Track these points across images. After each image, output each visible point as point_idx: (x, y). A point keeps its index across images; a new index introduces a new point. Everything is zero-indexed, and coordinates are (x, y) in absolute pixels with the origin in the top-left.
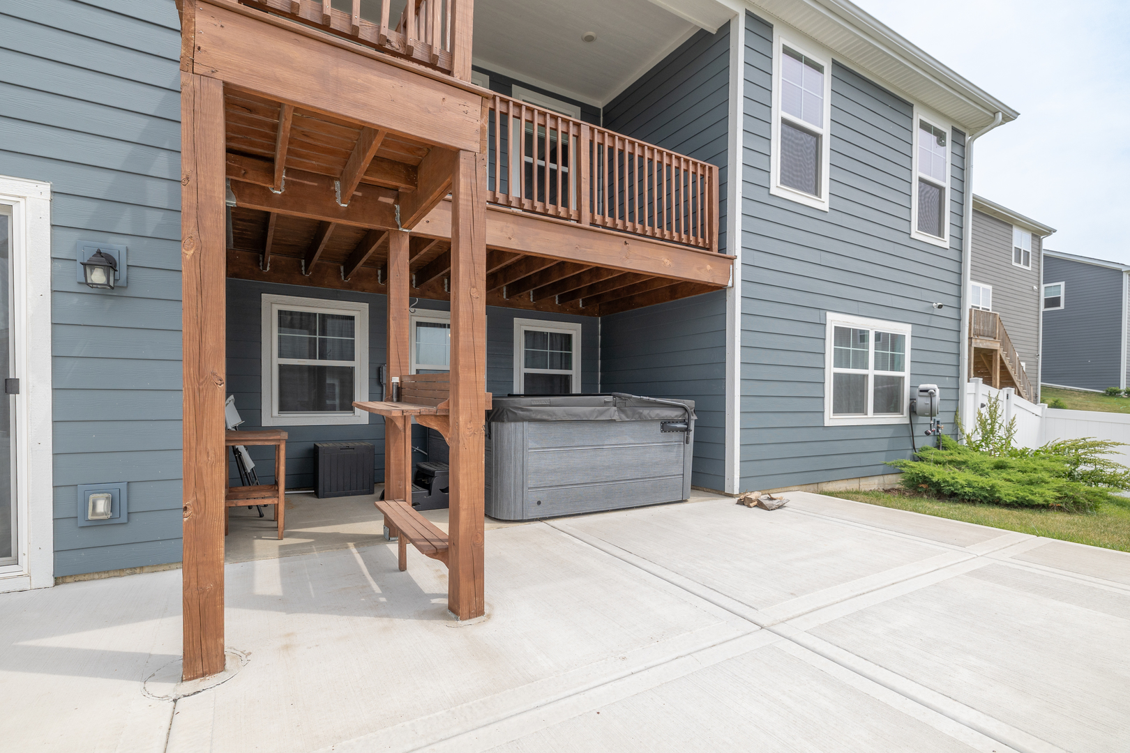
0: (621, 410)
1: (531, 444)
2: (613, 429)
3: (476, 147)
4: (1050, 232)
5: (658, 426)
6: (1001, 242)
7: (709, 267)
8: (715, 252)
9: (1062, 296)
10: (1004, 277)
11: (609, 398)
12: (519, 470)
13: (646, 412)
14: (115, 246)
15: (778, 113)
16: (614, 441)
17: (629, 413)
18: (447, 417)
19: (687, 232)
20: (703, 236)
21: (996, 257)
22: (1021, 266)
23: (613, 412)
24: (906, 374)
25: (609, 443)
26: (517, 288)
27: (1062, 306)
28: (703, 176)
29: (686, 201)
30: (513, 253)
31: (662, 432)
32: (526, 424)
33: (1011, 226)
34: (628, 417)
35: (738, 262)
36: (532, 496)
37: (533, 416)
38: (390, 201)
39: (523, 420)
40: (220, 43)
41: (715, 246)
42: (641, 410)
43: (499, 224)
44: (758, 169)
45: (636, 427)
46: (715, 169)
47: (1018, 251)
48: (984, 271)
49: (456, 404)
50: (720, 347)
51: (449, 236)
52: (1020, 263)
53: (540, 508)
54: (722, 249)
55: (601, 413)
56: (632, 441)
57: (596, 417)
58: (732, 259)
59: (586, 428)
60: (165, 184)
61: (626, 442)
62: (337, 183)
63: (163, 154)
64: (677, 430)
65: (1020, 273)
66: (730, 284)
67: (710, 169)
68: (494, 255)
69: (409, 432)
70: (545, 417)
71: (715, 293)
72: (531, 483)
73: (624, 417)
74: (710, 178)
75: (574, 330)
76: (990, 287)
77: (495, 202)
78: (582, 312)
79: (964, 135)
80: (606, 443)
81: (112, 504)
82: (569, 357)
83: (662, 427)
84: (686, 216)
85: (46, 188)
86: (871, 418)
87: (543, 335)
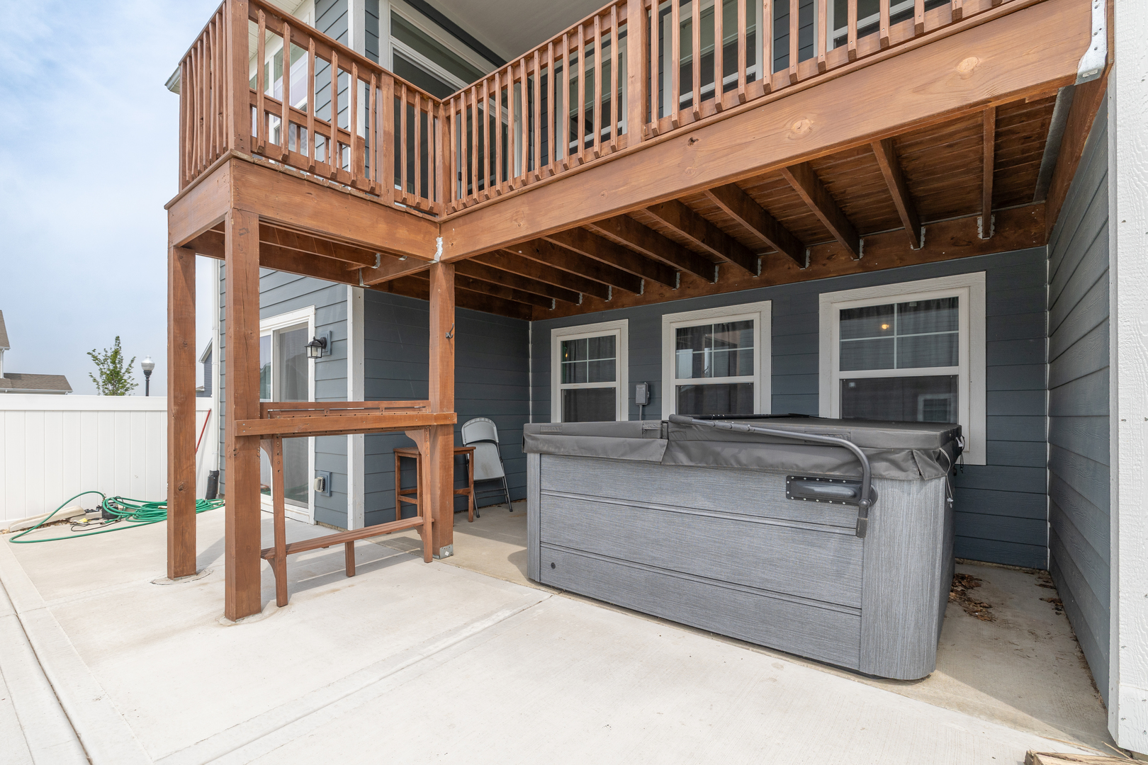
1: (545, 484)
5: (781, 485)
12: (532, 516)
16: (669, 499)
25: (659, 501)
31: (788, 497)
32: (538, 456)
34: (690, 457)
36: (545, 554)
37: (541, 446)
39: (533, 451)
42: (718, 448)
45: (720, 479)
53: (554, 573)
55: (634, 449)
56: (712, 507)
57: (623, 455)
61: (696, 505)
72: (544, 538)
73: (680, 458)
80: (654, 500)
83: (789, 488)
85: (314, 308)
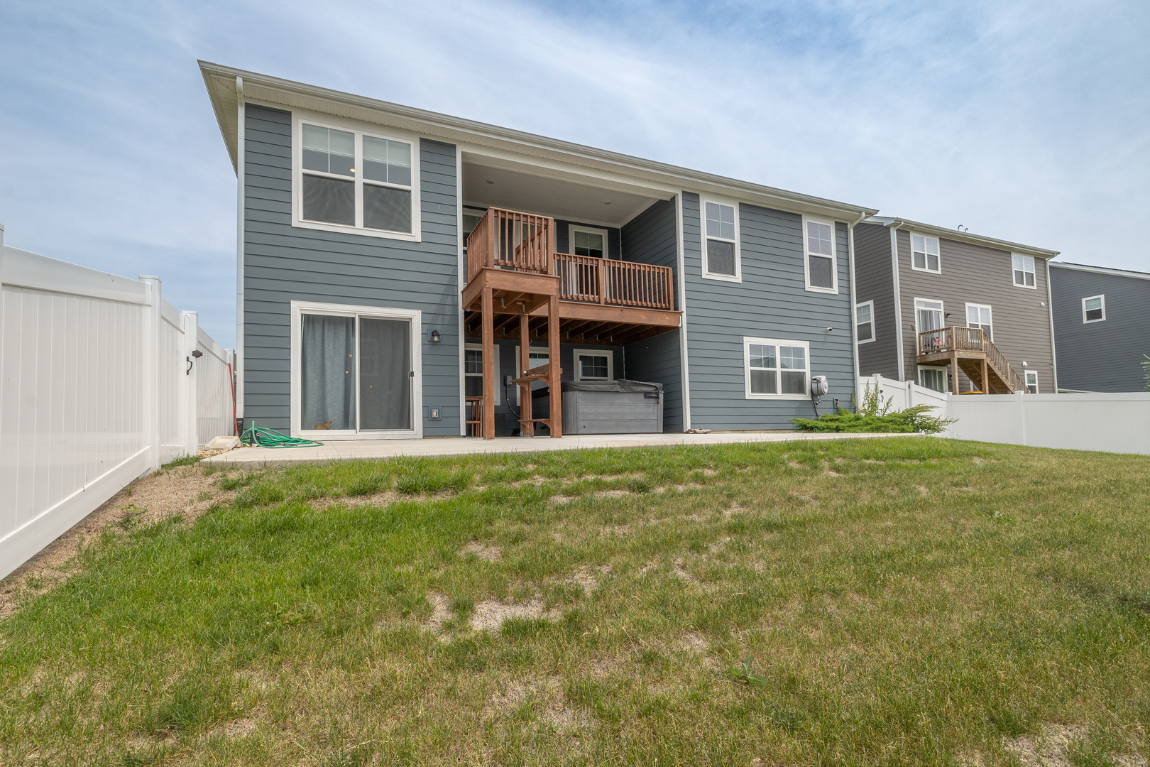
0: (622, 387)
1: (580, 401)
2: (619, 396)
3: (555, 294)
4: (1054, 254)
5: (642, 396)
6: (999, 268)
7: (667, 318)
8: (672, 310)
9: (1103, 307)
10: (1006, 297)
11: (616, 381)
12: (575, 412)
13: (635, 388)
14: (438, 328)
15: (705, 236)
16: (619, 401)
17: (627, 388)
18: (548, 377)
19: (655, 302)
20: (665, 302)
21: (994, 281)
22: (1025, 286)
23: (618, 388)
24: (807, 370)
26: (573, 334)
27: (1104, 318)
28: (663, 274)
29: (654, 286)
30: (569, 319)
31: (645, 399)
32: (577, 392)
33: (1010, 253)
34: (627, 390)
35: (684, 315)
36: (581, 424)
37: (580, 388)
38: (521, 303)
39: (576, 390)
40: (491, 279)
41: (672, 307)
42: (632, 387)
43: (564, 308)
44: (694, 267)
45: (631, 395)
46: (670, 269)
47: (1020, 274)
48: (982, 293)
49: (551, 372)
50: (678, 358)
51: (547, 315)
52: (1023, 284)
53: (585, 429)
54: (676, 308)
55: (612, 388)
56: (629, 402)
57: (610, 390)
58: (681, 313)
59: (606, 395)
60: (450, 307)
61: (626, 402)
62: (503, 299)
63: (450, 297)
64: (653, 397)
65: (1024, 293)
66: (680, 325)
67: (667, 269)
68: (562, 320)
69: (530, 393)
70: (586, 389)
71: (675, 330)
72: (580, 418)
73: (624, 390)
74: (667, 274)
75: (609, 354)
76: (989, 307)
77: (561, 298)
78: (613, 344)
79: (847, 224)
80: (615, 402)
81: (439, 413)
82: (606, 370)
83: (644, 396)
84: (655, 294)
85: (420, 311)
86: (779, 395)
87: (590, 358)
